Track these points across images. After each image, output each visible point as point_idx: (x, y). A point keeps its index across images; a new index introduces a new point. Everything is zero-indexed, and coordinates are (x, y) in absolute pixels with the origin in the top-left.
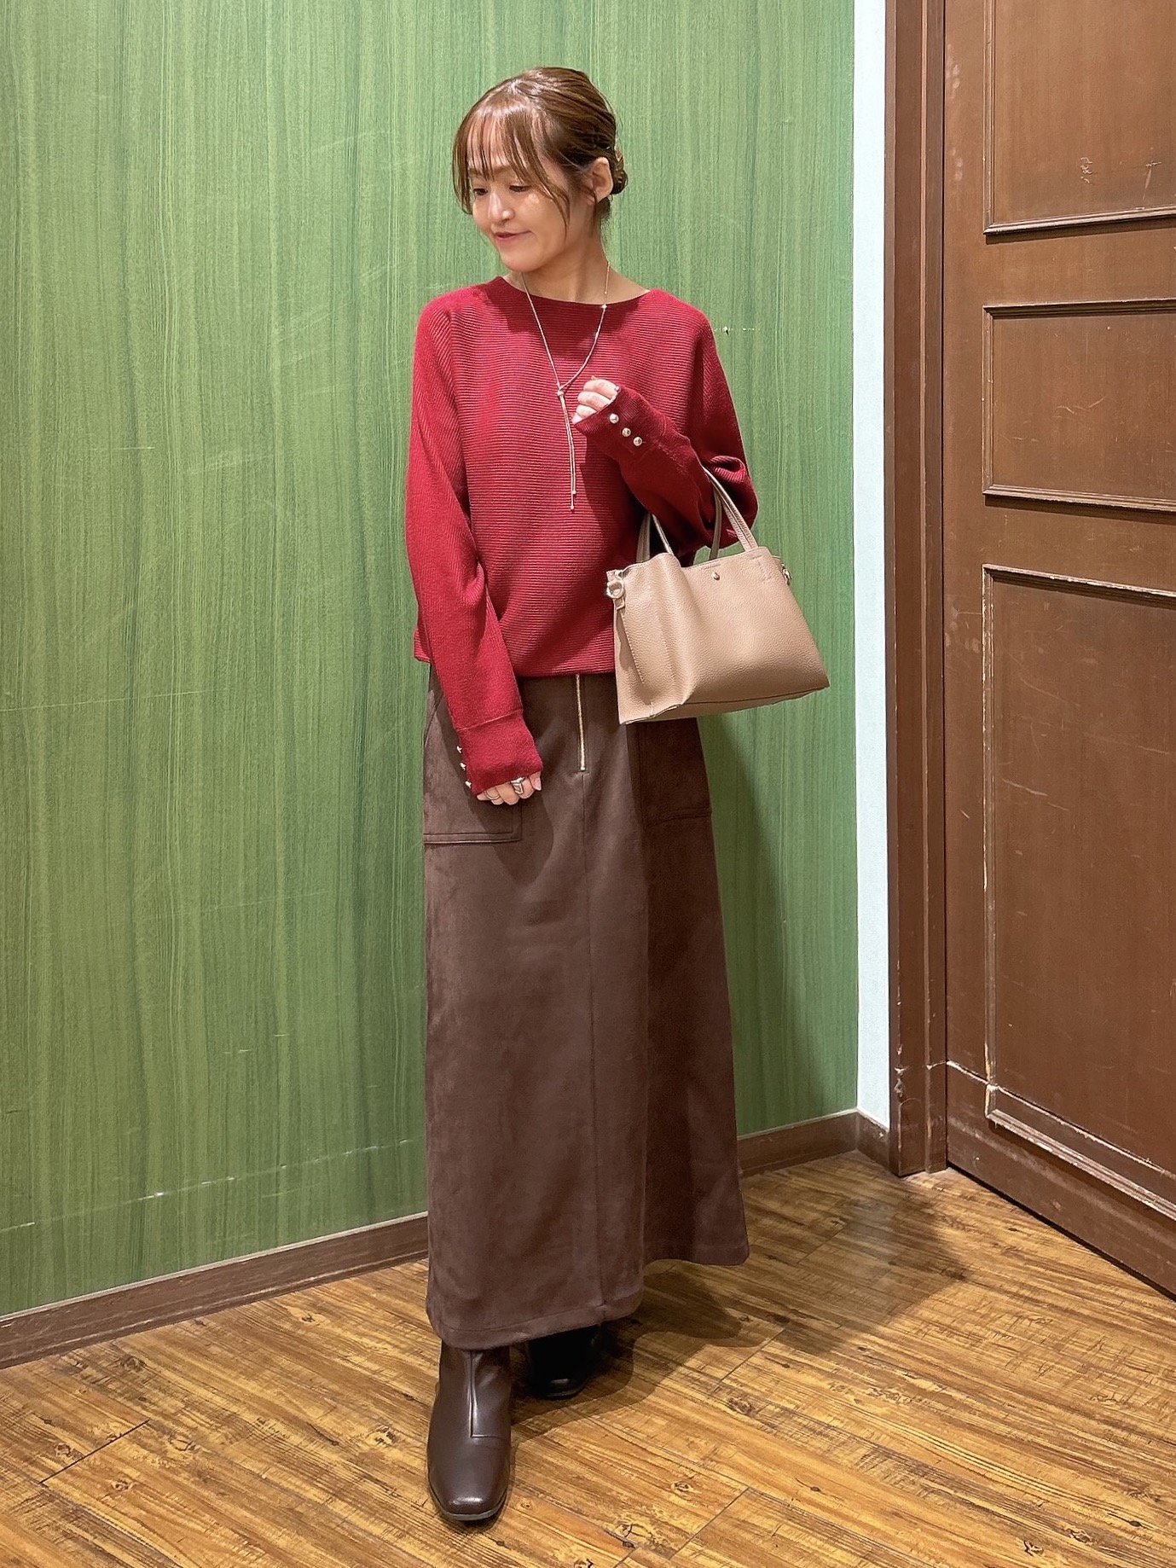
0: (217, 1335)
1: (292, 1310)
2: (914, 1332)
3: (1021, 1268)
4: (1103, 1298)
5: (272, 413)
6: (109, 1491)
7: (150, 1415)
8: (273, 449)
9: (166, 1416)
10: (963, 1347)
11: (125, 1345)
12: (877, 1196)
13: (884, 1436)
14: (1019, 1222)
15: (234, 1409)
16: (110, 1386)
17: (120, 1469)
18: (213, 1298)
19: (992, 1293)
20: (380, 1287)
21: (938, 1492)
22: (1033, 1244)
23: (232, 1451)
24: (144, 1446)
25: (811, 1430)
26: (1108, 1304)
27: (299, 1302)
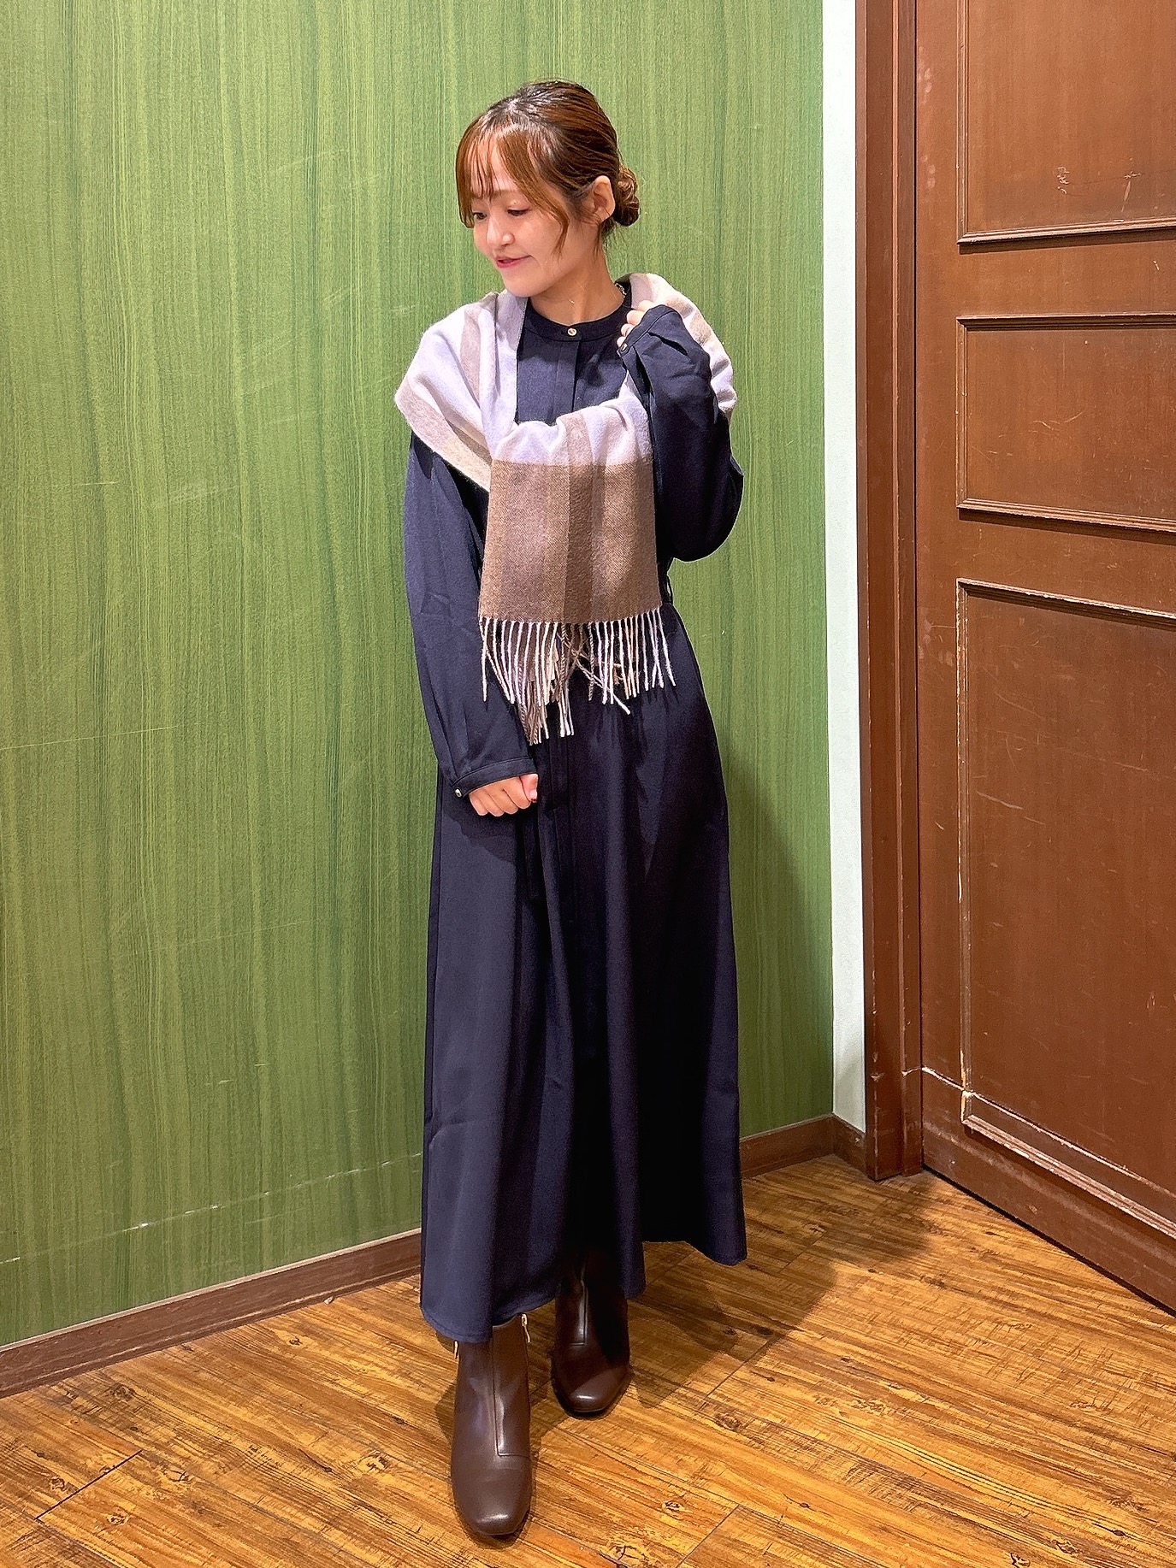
0: (206, 1360)
1: (279, 1333)
2: (896, 1341)
3: (999, 1272)
4: (1080, 1302)
5: (236, 443)
6: (105, 1525)
7: (142, 1445)
8: (238, 481)
9: (158, 1446)
10: (945, 1355)
11: (115, 1373)
12: (855, 1202)
13: (870, 1449)
14: (995, 1225)
15: (226, 1437)
16: (101, 1416)
17: (115, 1502)
18: (200, 1322)
19: (972, 1299)
20: (366, 1308)
21: (925, 1505)
22: (1010, 1247)
23: (225, 1480)
24: (138, 1478)
25: (798, 1444)
26: (1086, 1308)
27: (286, 1325)
